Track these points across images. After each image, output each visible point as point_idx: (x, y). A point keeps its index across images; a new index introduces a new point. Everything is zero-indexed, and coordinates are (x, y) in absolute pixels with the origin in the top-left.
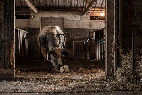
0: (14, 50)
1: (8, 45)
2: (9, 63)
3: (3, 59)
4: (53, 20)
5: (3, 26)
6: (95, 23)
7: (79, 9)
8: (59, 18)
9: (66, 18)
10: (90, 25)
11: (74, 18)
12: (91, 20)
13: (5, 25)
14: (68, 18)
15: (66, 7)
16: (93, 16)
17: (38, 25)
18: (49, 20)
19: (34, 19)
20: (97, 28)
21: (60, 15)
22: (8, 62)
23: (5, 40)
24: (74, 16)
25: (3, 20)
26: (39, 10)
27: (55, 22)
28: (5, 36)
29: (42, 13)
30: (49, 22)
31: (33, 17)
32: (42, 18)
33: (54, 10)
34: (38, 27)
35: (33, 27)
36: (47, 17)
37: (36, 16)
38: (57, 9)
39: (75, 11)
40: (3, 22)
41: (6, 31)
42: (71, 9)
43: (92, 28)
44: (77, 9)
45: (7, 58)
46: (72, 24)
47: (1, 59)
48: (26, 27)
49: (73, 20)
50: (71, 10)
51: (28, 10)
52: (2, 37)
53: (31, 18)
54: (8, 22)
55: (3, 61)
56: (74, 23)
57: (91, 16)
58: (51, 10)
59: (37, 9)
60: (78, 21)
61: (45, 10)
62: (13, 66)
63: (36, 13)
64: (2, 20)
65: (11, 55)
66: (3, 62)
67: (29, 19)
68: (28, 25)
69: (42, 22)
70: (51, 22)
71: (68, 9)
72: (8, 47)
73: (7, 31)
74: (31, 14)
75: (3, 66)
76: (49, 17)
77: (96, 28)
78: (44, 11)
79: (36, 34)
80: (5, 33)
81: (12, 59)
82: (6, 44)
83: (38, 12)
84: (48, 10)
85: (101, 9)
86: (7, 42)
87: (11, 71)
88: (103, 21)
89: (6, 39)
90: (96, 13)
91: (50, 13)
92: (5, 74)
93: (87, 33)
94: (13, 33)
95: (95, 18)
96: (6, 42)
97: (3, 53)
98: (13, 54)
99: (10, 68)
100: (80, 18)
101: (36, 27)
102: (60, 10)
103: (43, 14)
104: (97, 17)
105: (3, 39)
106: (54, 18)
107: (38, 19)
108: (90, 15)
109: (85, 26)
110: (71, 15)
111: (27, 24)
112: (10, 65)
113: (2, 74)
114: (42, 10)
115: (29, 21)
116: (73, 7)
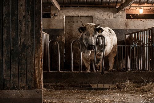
0: (42, 60)
1: (32, 53)
2: (34, 81)
3: (25, 74)
4: (79, 19)
5: (24, 23)
6: (132, 22)
7: (112, 5)
8: (86, 16)
9: (96, 16)
10: (126, 25)
11: (106, 16)
12: (127, 18)
13: (27, 21)
14: (99, 16)
15: (96, 3)
16: (129, 13)
17: (61, 26)
18: (75, 20)
19: (56, 18)
20: (135, 29)
21: (89, 13)
22: (33, 79)
23: (27, 45)
24: (106, 13)
25: (24, 14)
26: (62, 6)
27: (82, 22)
28: (27, 38)
29: (65, 11)
30: (74, 22)
31: (55, 15)
32: (66, 17)
33: (80, 7)
34: (61, 28)
35: (54, 28)
36: (72, 15)
37: (58, 14)
38: (84, 5)
39: (106, 7)
40: (24, 17)
41: (28, 31)
42: (101, 4)
43: (128, 29)
44: (109, 5)
45: (31, 72)
46: (104, 24)
47: (22, 74)
48: (45, 28)
49: (104, 19)
50: (101, 6)
51: (48, 7)
52: (22, 40)
53: (52, 17)
54: (31, 16)
55: (24, 77)
56: (106, 22)
57: (127, 13)
58: (77, 7)
59: (60, 6)
60: (111, 19)
61: (70, 7)
62: (41, 85)
63: (59, 11)
64: (22, 14)
65: (37, 68)
66: (25, 80)
67: (49, 19)
68: (49, 25)
69: (65, 22)
70: (77, 22)
71: (98, 4)
72: (32, 56)
73: (30, 30)
74: (53, 12)
75: (24, 85)
76: (74, 15)
77: (133, 28)
78: (68, 8)
79: (58, 36)
80: (27, 34)
81: (38, 75)
82: (29, 51)
83: (61, 9)
84: (73, 7)
85: (139, 4)
86: (30, 48)
87: (37, 94)
88: (142, 20)
89: (29, 43)
90: (132, 9)
91: (76, 10)
92: (28, 97)
93: (122, 35)
94: (40, 34)
95: (131, 15)
96: (28, 48)
97: (24, 64)
98: (39, 67)
99: (36, 88)
100: (113, 16)
101: (59, 28)
102: (87, 7)
103: (67, 11)
104: (133, 15)
105: (23, 43)
106: (81, 16)
107: (61, 17)
108: (125, 12)
109: (120, 26)
110: (102, 13)
111: (47, 24)
112: (36, 84)
113: (23, 97)
114: (65, 7)
115: (49, 21)
116: (104, 3)
